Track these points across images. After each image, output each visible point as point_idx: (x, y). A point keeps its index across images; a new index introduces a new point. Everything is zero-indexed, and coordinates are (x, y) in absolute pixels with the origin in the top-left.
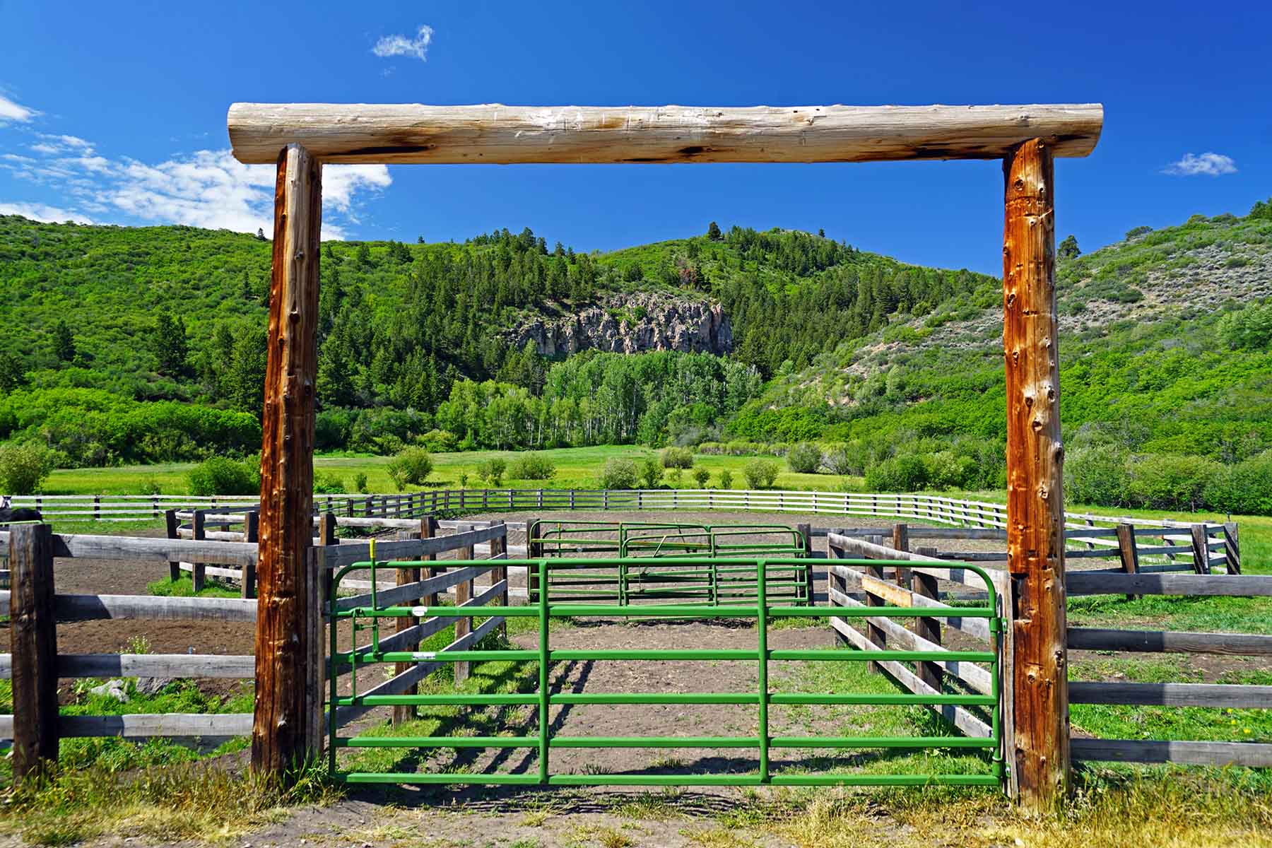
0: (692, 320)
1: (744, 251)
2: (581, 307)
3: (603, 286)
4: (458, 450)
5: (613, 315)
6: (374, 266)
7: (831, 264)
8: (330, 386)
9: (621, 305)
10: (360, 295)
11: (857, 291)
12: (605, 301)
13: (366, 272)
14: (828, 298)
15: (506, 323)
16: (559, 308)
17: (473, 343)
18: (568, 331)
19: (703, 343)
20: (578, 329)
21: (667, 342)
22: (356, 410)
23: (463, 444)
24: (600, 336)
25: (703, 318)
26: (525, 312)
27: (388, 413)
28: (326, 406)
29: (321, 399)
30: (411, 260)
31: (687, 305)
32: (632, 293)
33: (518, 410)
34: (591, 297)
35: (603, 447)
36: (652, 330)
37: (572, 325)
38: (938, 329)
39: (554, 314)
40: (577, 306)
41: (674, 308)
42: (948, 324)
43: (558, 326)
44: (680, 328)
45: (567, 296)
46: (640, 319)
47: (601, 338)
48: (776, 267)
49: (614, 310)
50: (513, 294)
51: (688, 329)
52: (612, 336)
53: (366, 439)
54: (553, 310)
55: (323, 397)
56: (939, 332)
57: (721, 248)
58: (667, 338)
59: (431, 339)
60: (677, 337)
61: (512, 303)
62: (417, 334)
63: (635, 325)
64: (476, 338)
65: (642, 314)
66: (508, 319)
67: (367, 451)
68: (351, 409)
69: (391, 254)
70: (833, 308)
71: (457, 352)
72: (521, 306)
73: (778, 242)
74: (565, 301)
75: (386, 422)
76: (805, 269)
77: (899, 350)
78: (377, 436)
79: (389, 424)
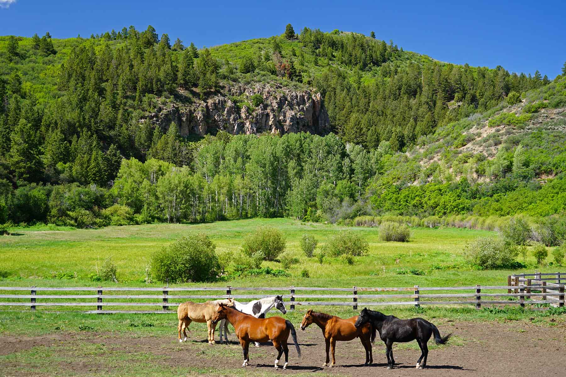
0: (299, 106)
1: (316, 49)
2: (208, 95)
3: (225, 77)
4: (137, 223)
5: (235, 102)
6: (23, 57)
7: (384, 61)
8: (22, 164)
9: (241, 93)
10: (20, 83)
11: (421, 83)
12: (227, 89)
13: (17, 63)
14: (400, 89)
15: (148, 108)
16: (191, 96)
17: (125, 126)
18: (199, 115)
19: (308, 125)
20: (207, 114)
21: (279, 125)
22: (48, 186)
23: (139, 217)
24: (225, 120)
25: (307, 105)
26: (162, 99)
27: (77, 189)
28: (20, 182)
29: (14, 176)
30: (55, 53)
31: (294, 94)
32: (249, 83)
33: (186, 186)
34: (216, 87)
35: (255, 220)
36: (268, 115)
37: (203, 111)
38: (536, 114)
39: (186, 101)
40: (205, 94)
41: (284, 96)
42: (543, 111)
43: (190, 111)
44: (290, 114)
45: (196, 85)
46: (257, 105)
47: (226, 121)
48: (342, 63)
49: (235, 97)
50: (152, 83)
51: (296, 114)
52: (235, 120)
53: (63, 213)
54: (186, 97)
55: (17, 174)
56: (537, 117)
57: (298, 46)
58: (279, 121)
59: (90, 122)
60: (288, 121)
61: (151, 92)
62: (79, 117)
63: (253, 111)
64: (126, 121)
65: (259, 101)
66: (150, 105)
67: (65, 225)
68: (44, 184)
69: (37, 47)
70: (405, 97)
71: (112, 133)
72: (159, 93)
73: (342, 42)
74: (194, 89)
75: (77, 198)
76: (365, 65)
77: (509, 133)
78: (70, 210)
79: (80, 200)
